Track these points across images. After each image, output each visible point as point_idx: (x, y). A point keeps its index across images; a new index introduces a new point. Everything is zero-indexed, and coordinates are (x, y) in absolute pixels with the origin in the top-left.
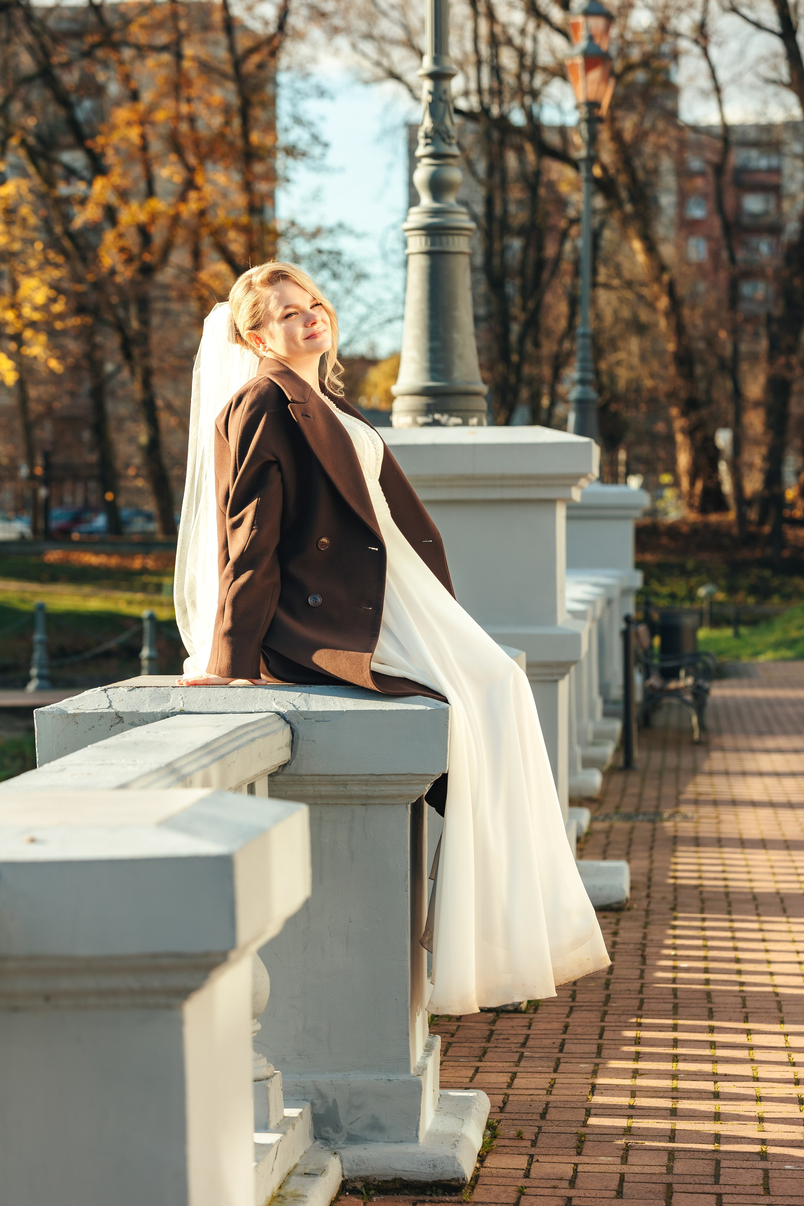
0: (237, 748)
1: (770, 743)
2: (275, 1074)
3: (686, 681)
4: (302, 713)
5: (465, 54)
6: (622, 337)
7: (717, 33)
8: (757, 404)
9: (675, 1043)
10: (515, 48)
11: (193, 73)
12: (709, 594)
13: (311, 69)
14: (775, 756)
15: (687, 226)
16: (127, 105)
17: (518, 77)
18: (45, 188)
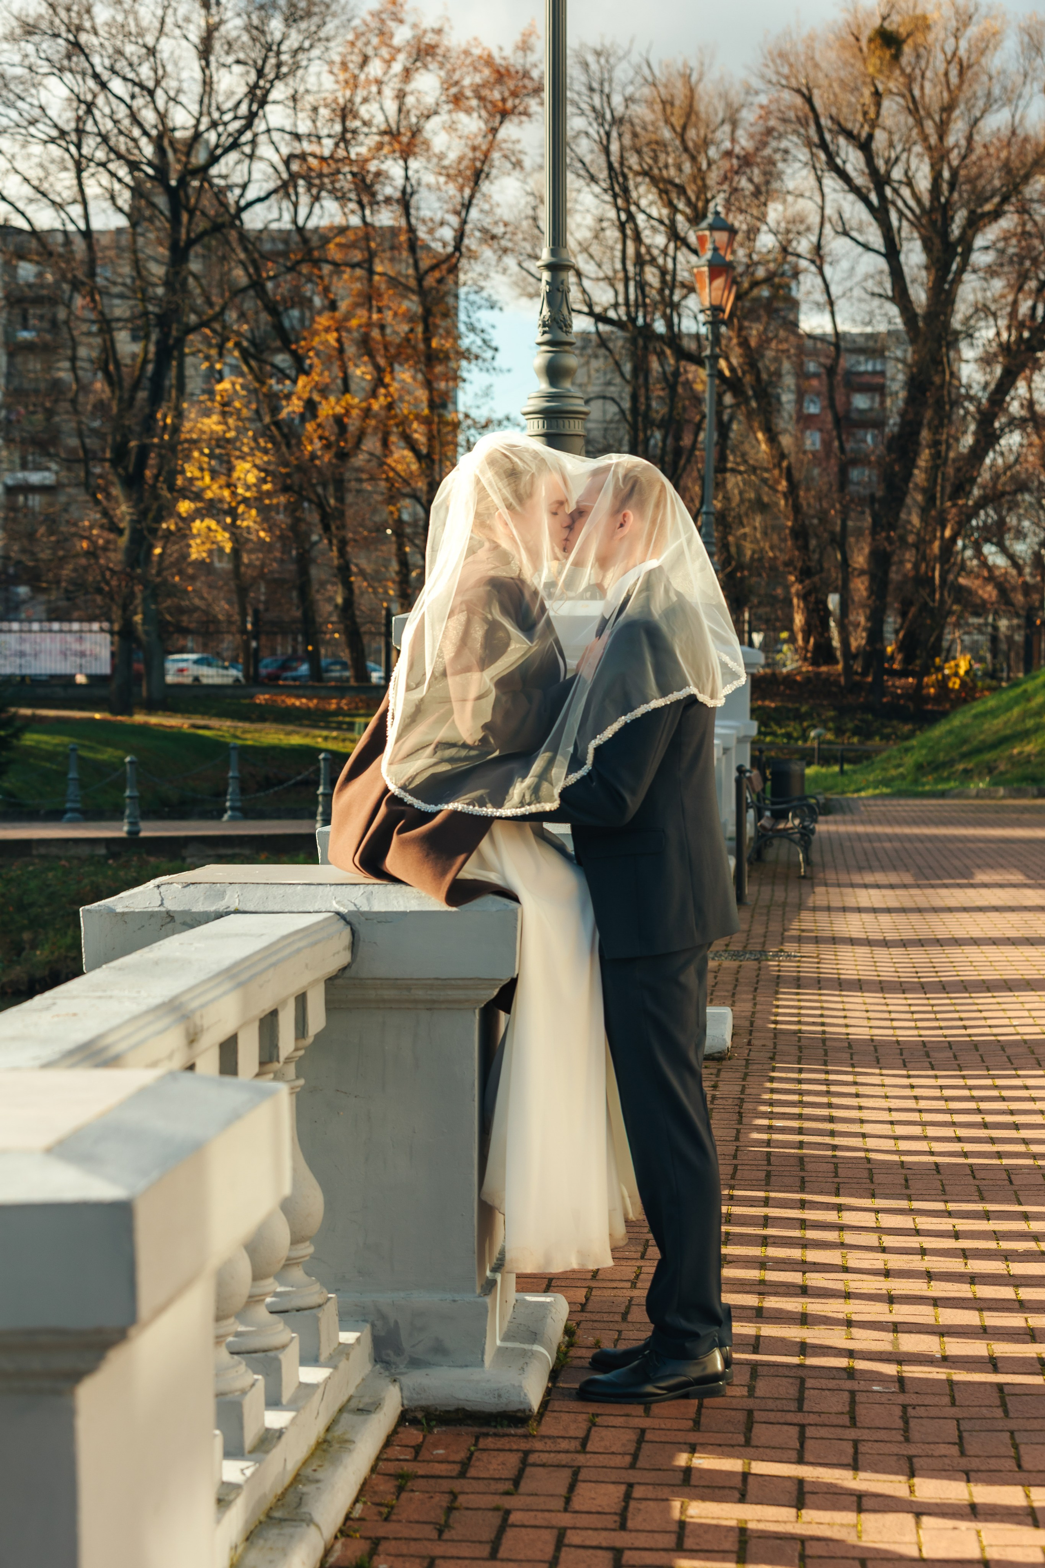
0: (274, 965)
1: (869, 878)
2: (329, 1299)
3: (793, 823)
5: (615, 272)
6: (747, 515)
7: (830, 254)
8: (862, 573)
9: (766, 1221)
10: (658, 267)
11: (383, 286)
12: (818, 736)
13: (482, 283)
14: (873, 892)
15: (805, 421)
16: (327, 314)
17: (661, 291)
18: (257, 385)
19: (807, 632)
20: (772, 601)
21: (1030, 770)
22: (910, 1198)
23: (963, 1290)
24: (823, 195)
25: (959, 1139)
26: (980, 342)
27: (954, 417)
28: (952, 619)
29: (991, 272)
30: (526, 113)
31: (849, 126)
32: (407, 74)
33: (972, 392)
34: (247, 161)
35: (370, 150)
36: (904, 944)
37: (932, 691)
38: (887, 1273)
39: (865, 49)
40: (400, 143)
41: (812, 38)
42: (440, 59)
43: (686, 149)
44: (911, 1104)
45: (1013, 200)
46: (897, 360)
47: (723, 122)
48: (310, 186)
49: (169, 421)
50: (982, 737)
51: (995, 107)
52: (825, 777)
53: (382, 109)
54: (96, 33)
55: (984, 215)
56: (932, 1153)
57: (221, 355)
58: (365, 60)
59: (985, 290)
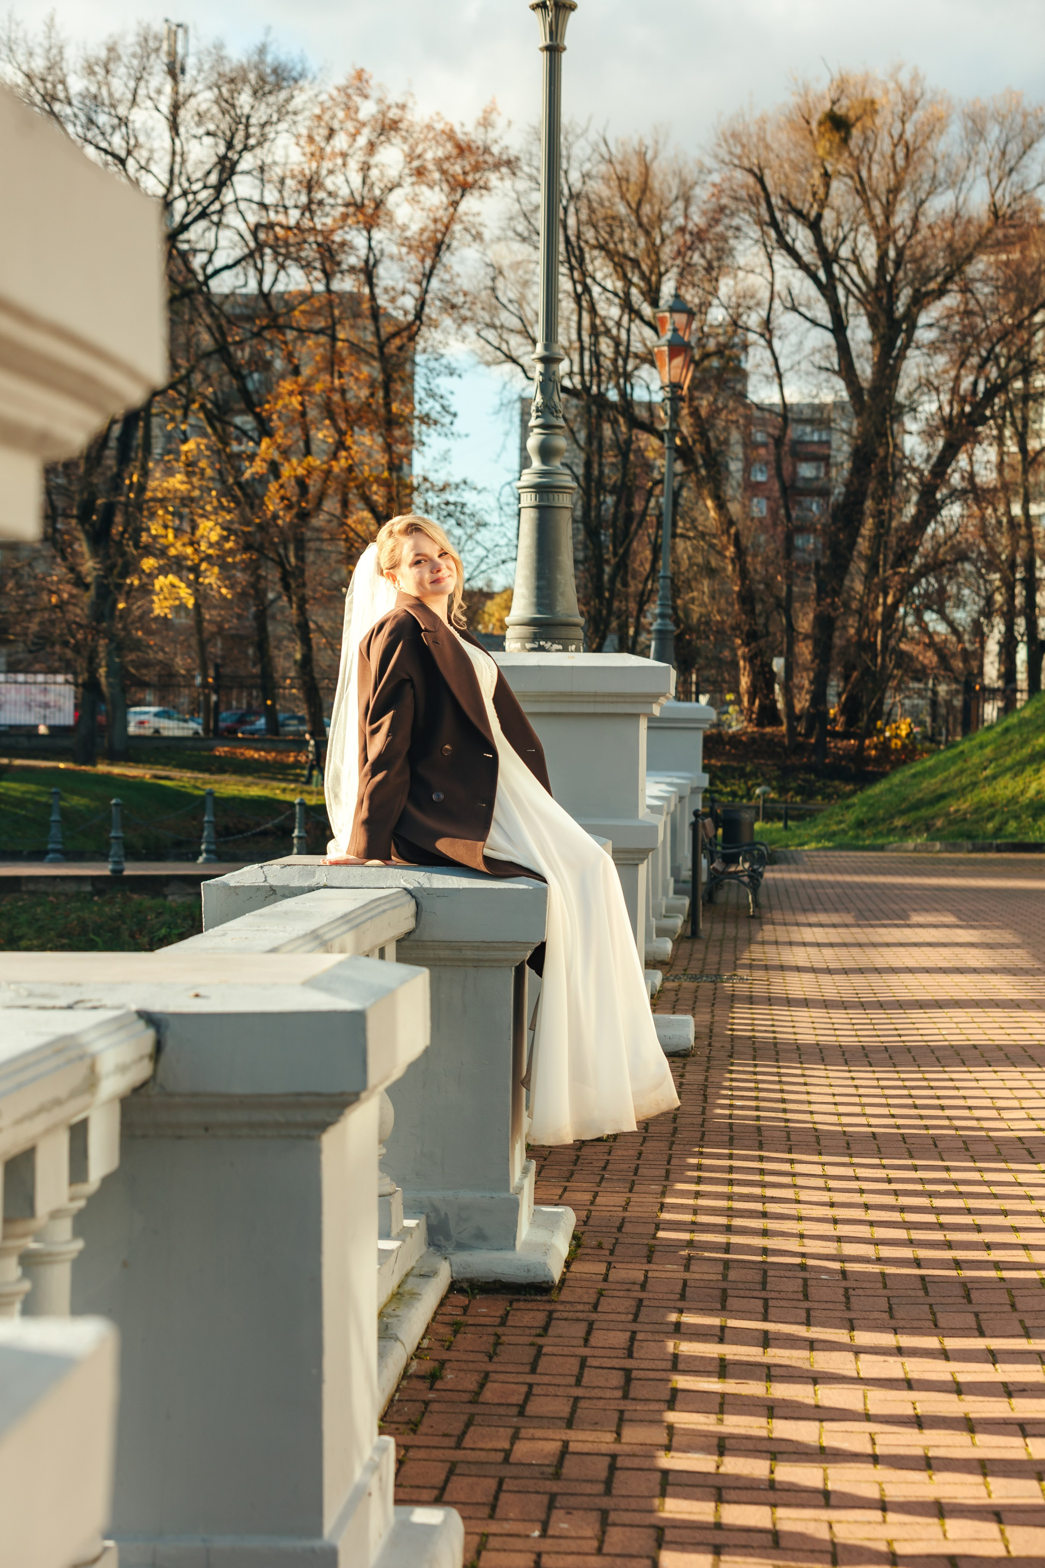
0: (371, 918)
1: (813, 918)
2: (397, 1191)
3: (744, 866)
4: (425, 889)
5: (570, 342)
6: (696, 579)
7: (780, 328)
8: (806, 637)
9: (731, 1169)
10: (612, 338)
11: (345, 353)
12: (764, 793)
13: (442, 351)
14: (816, 930)
15: (751, 488)
16: (290, 378)
17: (614, 361)
18: (220, 446)
19: (753, 693)
20: (720, 663)
21: (966, 826)
22: (851, 1156)
23: (896, 1216)
24: (773, 272)
25: (893, 1116)
26: (922, 416)
27: (897, 488)
28: (893, 683)
29: (934, 347)
30: (486, 188)
31: (799, 205)
32: (372, 147)
33: (915, 464)
34: (214, 229)
35: (335, 220)
36: (846, 972)
37: (873, 752)
38: (832, 1205)
39: (816, 133)
40: (364, 214)
41: (763, 121)
42: (404, 133)
43: (640, 225)
44: (852, 1091)
45: (957, 278)
46: (843, 431)
47: (677, 198)
48: (276, 254)
49: (135, 478)
50: (920, 795)
51: (940, 190)
52: (770, 832)
53: (347, 181)
54: (70, 104)
55: (927, 294)
56: (870, 1126)
57: (185, 416)
58: (331, 133)
59: (928, 366)
